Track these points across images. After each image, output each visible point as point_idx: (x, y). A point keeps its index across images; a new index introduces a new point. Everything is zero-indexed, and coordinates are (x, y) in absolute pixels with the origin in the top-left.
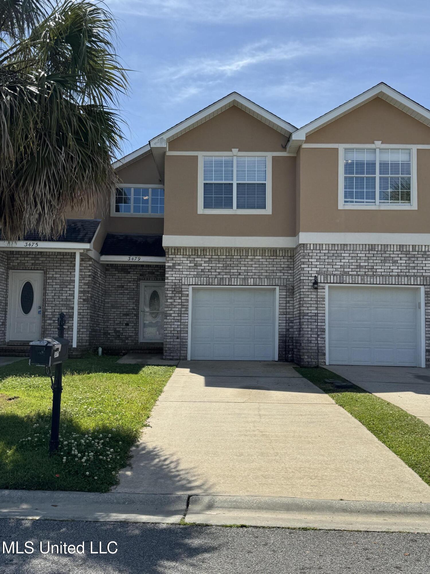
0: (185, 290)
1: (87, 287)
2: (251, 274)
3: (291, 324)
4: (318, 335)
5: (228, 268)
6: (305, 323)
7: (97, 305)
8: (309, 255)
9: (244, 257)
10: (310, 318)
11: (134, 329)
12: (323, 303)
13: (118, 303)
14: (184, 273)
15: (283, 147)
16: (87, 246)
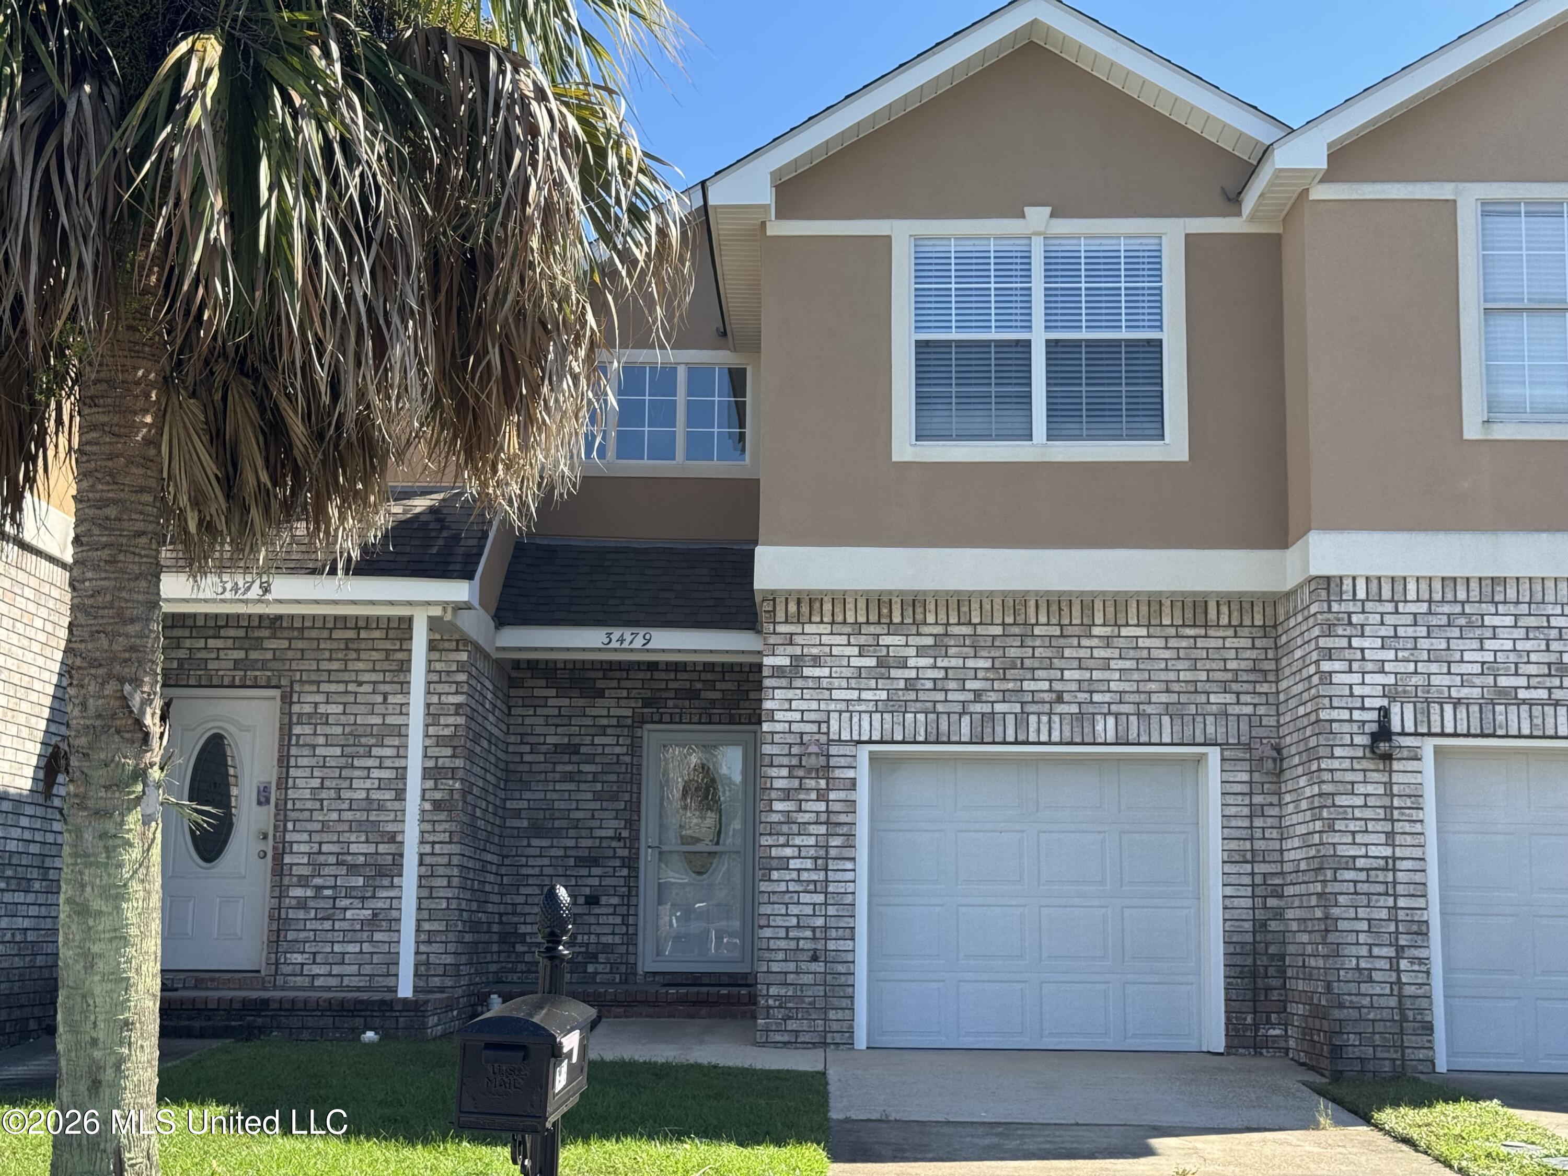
0: (842, 762)
1: (448, 752)
2: (1107, 697)
3: (1271, 902)
4: (1400, 949)
5: (1010, 674)
6: (1342, 899)
7: (481, 824)
8: (1350, 623)
9: (1076, 630)
10: (1363, 876)
11: (618, 920)
12: (1415, 815)
13: (557, 814)
14: (836, 694)
15: (1229, 200)
16: (458, 591)
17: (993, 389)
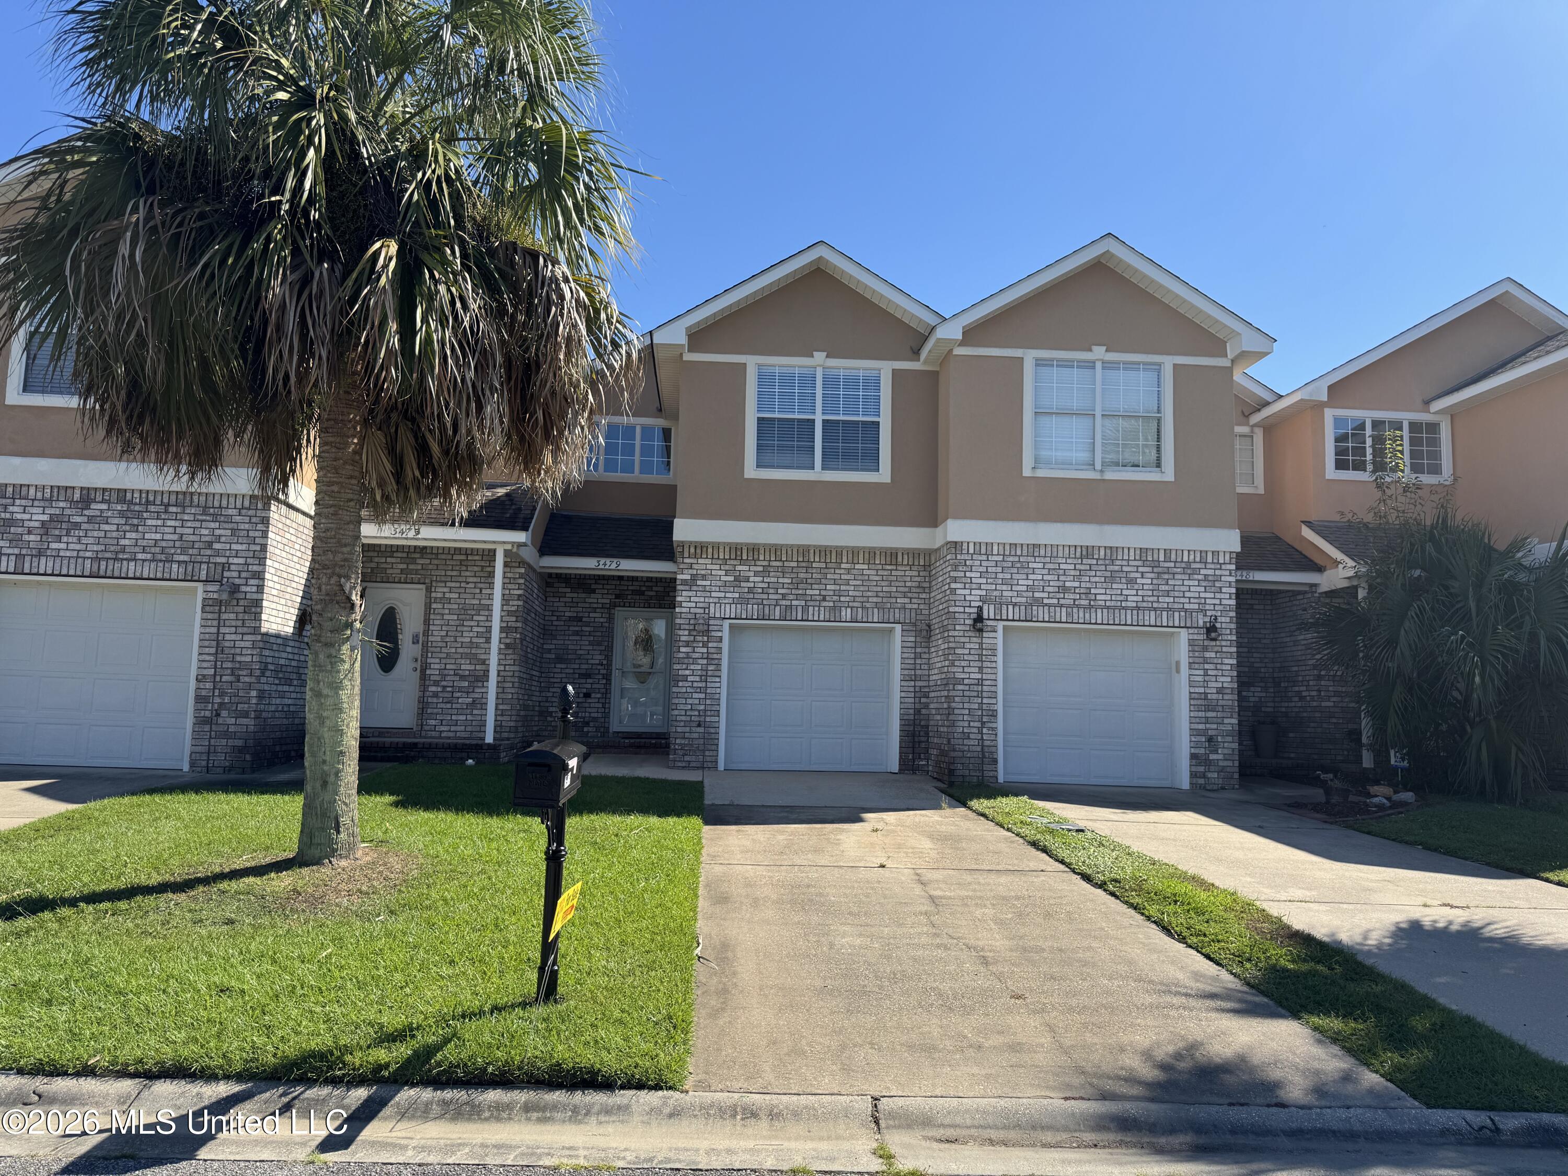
0: (716, 628)
1: (514, 619)
2: (847, 599)
3: (923, 700)
4: (983, 723)
5: (800, 586)
6: (957, 699)
7: (530, 656)
8: (965, 565)
9: (833, 565)
10: (967, 688)
11: (600, 705)
12: (993, 659)
13: (570, 652)
14: (713, 594)
15: (914, 353)
16: (520, 537)
17: (796, 443)
